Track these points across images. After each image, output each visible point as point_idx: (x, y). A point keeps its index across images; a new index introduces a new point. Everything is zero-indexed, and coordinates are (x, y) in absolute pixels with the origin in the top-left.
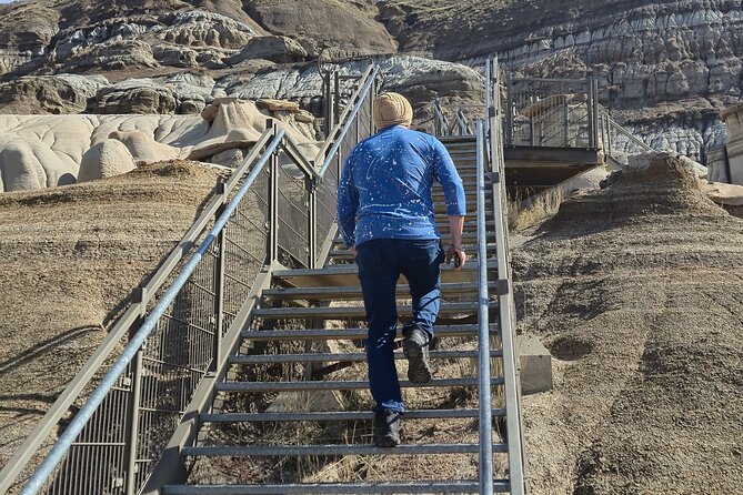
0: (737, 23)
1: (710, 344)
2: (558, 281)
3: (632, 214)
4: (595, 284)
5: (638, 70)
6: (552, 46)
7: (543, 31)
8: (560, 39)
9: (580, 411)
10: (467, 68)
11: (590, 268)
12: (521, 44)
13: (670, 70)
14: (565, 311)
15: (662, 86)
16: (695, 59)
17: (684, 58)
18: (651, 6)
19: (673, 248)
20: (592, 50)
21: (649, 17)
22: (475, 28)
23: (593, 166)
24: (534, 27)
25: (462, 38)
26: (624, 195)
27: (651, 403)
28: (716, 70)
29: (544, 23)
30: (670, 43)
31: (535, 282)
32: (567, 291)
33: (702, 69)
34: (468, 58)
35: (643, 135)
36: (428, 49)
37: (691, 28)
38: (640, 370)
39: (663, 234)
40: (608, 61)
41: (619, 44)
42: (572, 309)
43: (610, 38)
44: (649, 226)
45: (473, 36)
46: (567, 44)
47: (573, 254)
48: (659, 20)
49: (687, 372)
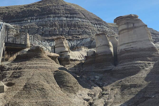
0: (69, 21)
1: (37, 83)
2: (13, 71)
3: (31, 58)
4: (20, 72)
5: (48, 28)
6: (30, 21)
7: (29, 18)
8: (32, 20)
9: (8, 96)
10: (10, 25)
11: (20, 69)
12: (23, 20)
13: (55, 29)
14: (13, 77)
15: (53, 33)
16: (60, 27)
17: (58, 27)
18: (52, 15)
19: (37, 65)
20: (39, 23)
21: (51, 17)
22: (13, 15)
23: (25, 48)
24: (27, 17)
25: (10, 17)
26: (30, 54)
27: (22, 94)
28: (64, 30)
29: (29, 16)
30: (55, 24)
31: (8, 71)
32: (14, 73)
33: (61, 30)
34: (11, 22)
35: (48, 43)
36: (1, 19)
37: (60, 21)
38: (23, 88)
39: (36, 62)
40: (42, 26)
41: (45, 23)
42: (14, 77)
43: (43, 21)
44: (34, 61)
45: (12, 17)
46: (34, 21)
47: (17, 66)
48: (53, 18)
49: (31, 88)
